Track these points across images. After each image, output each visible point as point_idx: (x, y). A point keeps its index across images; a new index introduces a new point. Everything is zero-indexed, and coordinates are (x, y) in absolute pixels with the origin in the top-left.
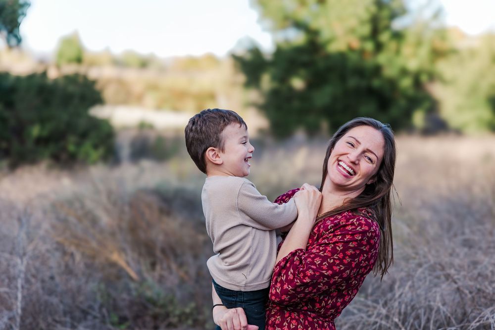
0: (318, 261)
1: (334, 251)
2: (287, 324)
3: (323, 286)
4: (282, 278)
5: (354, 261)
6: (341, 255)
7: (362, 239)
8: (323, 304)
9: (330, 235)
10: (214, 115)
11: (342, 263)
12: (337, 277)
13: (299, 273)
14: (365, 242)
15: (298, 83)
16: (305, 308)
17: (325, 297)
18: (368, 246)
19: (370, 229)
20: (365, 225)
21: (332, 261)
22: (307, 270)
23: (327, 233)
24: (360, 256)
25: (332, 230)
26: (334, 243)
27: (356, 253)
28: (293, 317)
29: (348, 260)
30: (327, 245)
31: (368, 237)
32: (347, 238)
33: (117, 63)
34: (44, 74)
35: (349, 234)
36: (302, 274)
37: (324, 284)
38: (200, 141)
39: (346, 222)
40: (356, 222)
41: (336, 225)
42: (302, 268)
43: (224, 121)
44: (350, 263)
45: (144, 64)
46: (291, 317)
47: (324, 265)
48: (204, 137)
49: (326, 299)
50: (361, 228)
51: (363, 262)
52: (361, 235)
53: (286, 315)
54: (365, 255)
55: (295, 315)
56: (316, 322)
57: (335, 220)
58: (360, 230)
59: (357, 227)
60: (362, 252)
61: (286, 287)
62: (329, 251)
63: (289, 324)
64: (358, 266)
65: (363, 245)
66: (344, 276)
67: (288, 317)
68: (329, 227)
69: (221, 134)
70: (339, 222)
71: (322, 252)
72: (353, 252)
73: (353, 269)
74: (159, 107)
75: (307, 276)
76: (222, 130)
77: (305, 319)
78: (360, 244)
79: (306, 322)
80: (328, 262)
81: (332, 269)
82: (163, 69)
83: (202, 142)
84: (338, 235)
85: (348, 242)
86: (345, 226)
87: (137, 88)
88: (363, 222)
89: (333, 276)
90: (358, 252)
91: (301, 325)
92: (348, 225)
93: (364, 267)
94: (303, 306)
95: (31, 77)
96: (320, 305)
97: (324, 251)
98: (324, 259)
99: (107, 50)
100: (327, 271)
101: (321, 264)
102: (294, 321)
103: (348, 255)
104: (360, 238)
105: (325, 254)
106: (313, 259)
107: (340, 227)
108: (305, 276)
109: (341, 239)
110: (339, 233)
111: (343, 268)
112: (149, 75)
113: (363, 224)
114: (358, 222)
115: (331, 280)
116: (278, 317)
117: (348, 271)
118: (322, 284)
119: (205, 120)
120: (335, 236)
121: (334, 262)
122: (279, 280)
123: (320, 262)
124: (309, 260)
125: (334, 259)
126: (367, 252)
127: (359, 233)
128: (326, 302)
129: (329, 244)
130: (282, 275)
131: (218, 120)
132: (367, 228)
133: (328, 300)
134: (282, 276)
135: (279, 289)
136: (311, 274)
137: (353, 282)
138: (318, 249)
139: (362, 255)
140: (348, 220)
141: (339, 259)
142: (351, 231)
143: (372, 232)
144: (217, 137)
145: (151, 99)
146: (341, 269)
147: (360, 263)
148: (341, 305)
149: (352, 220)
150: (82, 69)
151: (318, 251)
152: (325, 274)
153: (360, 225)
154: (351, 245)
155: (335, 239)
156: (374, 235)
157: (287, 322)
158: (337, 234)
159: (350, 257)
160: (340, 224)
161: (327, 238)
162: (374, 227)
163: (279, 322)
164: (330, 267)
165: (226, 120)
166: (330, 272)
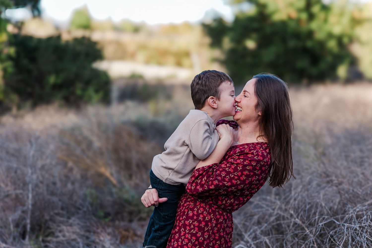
0: (223, 174)
1: (235, 170)
2: (196, 210)
3: (223, 191)
4: (198, 181)
5: (248, 180)
6: (239, 174)
7: (255, 166)
8: (224, 202)
9: (236, 157)
10: (213, 74)
11: (239, 179)
12: (233, 188)
13: (209, 181)
14: (258, 168)
15: (251, 44)
16: (211, 202)
17: (225, 198)
18: (260, 171)
19: (263, 159)
20: (261, 156)
21: (233, 176)
22: (215, 180)
23: (235, 155)
24: (253, 177)
25: (239, 154)
26: (237, 164)
27: (250, 174)
28: (202, 206)
29: (244, 178)
30: (232, 164)
31: (261, 165)
32: (246, 162)
33: (117, 29)
34: (59, 37)
35: (248, 160)
36: (211, 182)
37: (224, 190)
38: (204, 91)
39: (249, 151)
40: (255, 152)
41: (242, 151)
42: (212, 178)
43: (221, 79)
44: (244, 181)
45: (136, 29)
46: (200, 206)
47: (227, 178)
48: (207, 89)
49: (226, 199)
50: (257, 158)
51: (255, 181)
52: (256, 162)
53: (197, 204)
54: (257, 177)
55: (203, 205)
56: (217, 211)
57: (242, 148)
58: (256, 159)
59: (255, 156)
60: (255, 175)
61: (198, 187)
62: (232, 169)
63: (198, 210)
64: (251, 183)
65: (257, 170)
66: (239, 188)
67: (198, 205)
68: (237, 152)
69: (219, 88)
70: (244, 150)
71: (228, 168)
72: (248, 173)
73: (246, 185)
74: (147, 62)
75: (213, 184)
76: (219, 85)
77: (210, 208)
78: (254, 168)
79: (210, 210)
80: (230, 176)
81: (231, 182)
82: (151, 33)
83: (205, 92)
84: (241, 159)
85: (246, 166)
86: (248, 154)
87: (131, 47)
88: (260, 154)
89: (231, 186)
90: (252, 174)
91: (206, 212)
92: (250, 154)
93: (255, 184)
94: (210, 201)
95: (50, 39)
96: (222, 202)
97: (230, 167)
98: (228, 173)
99: (110, 19)
100: (228, 182)
101: (225, 177)
102: (202, 209)
103: (244, 175)
104: (255, 164)
105: (229, 170)
106: (221, 172)
107: (244, 154)
108: (212, 184)
109: (242, 162)
110: (242, 157)
111: (239, 183)
112: (140, 38)
113: (259, 155)
114: (256, 153)
115: (229, 189)
116: (192, 204)
117: (242, 186)
118: (222, 190)
119: (208, 77)
120: (239, 159)
121: (234, 177)
122: (196, 181)
123: (224, 175)
124: (218, 172)
125: (234, 175)
126: (258, 175)
127: (255, 160)
128: (226, 201)
129: (234, 163)
130: (199, 178)
131: (217, 78)
132: (261, 158)
133: (228, 200)
134: (198, 180)
135: (193, 187)
136: (216, 183)
137: (246, 192)
138: (226, 165)
139: (254, 176)
140: (250, 150)
141: (238, 176)
142: (250, 158)
143: (264, 162)
144: (216, 89)
145: (141, 56)
146: (238, 183)
147: (252, 181)
148: (236, 205)
149: (253, 151)
150: (86, 33)
151: (225, 166)
152: (226, 184)
153: (258, 155)
154: (248, 168)
155: (239, 161)
156: (266, 164)
157: (197, 208)
158: (240, 157)
159: (245, 176)
160: (244, 151)
161: (234, 159)
162: (267, 159)
163: (192, 207)
164: (231, 180)
165: (222, 78)
166: (229, 184)
